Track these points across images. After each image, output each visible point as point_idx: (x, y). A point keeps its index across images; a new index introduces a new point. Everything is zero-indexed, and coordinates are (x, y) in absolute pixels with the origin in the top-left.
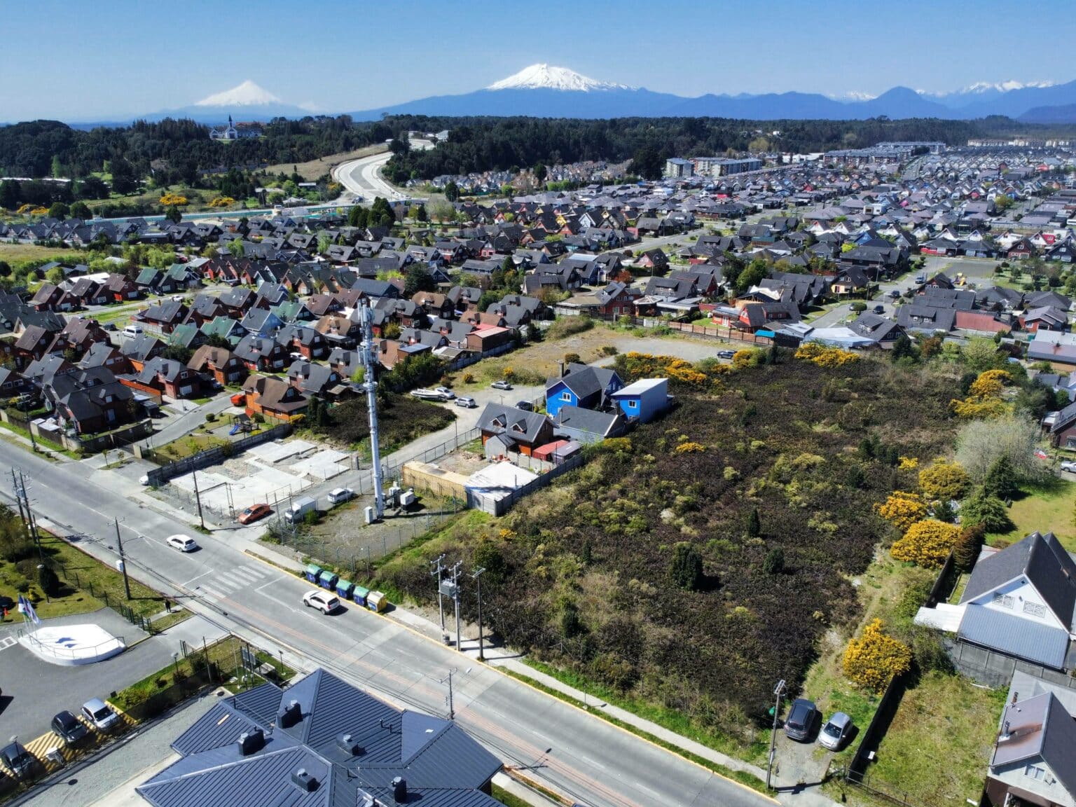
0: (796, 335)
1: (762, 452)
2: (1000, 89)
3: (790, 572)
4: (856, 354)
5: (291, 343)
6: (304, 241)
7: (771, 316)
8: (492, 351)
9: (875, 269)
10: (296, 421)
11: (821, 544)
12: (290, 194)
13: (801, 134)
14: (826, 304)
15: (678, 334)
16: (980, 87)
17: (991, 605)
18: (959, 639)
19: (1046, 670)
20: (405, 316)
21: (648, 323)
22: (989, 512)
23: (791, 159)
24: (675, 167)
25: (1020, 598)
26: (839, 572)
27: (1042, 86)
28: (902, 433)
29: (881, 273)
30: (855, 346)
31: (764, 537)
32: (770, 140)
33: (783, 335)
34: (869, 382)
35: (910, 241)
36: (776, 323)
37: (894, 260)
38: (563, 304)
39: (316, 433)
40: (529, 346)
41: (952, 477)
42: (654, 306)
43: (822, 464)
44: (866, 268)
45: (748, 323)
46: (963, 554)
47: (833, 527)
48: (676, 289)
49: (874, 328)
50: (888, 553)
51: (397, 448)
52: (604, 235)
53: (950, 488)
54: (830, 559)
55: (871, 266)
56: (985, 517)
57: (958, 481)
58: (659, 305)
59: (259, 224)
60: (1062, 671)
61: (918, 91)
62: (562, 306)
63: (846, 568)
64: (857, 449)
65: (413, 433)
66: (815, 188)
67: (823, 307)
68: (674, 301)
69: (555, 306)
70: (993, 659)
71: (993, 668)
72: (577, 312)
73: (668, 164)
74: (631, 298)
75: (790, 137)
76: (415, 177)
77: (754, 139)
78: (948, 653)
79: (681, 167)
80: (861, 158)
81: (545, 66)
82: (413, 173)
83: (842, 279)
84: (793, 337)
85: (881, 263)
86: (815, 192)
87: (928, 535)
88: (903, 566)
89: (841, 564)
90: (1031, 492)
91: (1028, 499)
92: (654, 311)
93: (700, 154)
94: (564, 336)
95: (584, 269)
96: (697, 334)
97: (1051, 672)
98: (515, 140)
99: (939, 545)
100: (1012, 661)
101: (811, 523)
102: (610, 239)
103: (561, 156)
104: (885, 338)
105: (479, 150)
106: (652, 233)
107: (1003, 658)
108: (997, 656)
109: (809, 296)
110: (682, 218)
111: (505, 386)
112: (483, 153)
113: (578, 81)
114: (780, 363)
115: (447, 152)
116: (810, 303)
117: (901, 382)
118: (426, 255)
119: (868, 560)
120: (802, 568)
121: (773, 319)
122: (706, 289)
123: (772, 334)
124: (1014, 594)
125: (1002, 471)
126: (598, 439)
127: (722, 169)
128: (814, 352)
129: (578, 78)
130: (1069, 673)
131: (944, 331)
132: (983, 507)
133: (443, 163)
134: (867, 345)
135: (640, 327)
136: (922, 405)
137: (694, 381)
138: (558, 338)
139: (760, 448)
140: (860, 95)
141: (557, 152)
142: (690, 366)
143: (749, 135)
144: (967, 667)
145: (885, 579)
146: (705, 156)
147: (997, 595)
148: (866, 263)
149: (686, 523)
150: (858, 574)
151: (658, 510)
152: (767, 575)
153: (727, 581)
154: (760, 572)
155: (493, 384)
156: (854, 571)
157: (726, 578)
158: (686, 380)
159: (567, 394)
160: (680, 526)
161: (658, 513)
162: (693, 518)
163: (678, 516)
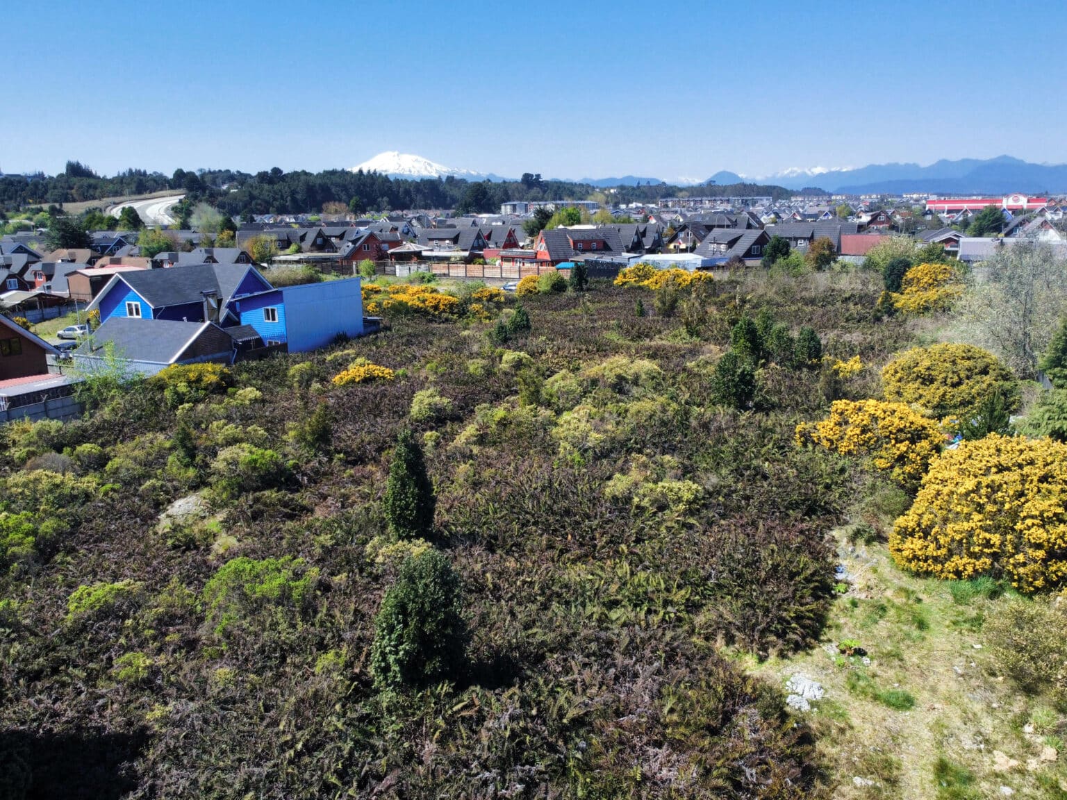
0: (617, 261)
2: (809, 173)
4: (709, 274)
7: (580, 245)
11: (648, 547)
13: (637, 192)
16: (792, 172)
21: (403, 270)
23: (627, 207)
26: (719, 644)
27: (844, 170)
30: (706, 267)
31: (441, 541)
33: (596, 262)
36: (588, 254)
38: (282, 258)
42: (418, 254)
45: (547, 258)
47: (687, 489)
48: (455, 241)
49: (731, 244)
50: (881, 556)
54: (679, 596)
61: (740, 176)
63: (747, 626)
68: (451, 251)
69: (271, 262)
72: (300, 267)
73: (502, 206)
74: (385, 246)
75: (626, 194)
77: (592, 195)
79: (513, 205)
81: (396, 153)
84: (612, 263)
88: (959, 599)
89: (725, 609)
92: (417, 258)
93: (536, 199)
95: (341, 237)
98: (337, 185)
101: (618, 485)
104: (749, 255)
105: (293, 193)
109: (639, 244)
111: (79, 332)
112: (299, 197)
113: (429, 168)
114: (590, 288)
115: (256, 193)
119: (824, 589)
120: (563, 646)
121: (584, 252)
122: (502, 245)
126: (153, 368)
128: (643, 273)
129: (429, 164)
133: (250, 203)
134: (723, 263)
140: (690, 180)
141: (386, 199)
142: (435, 291)
143: (587, 192)
145: (909, 659)
149: (228, 525)
150: (797, 647)
151: (162, 497)
152: (386, 697)
153: (173, 756)
154: (362, 689)
155: (61, 332)
156: (781, 635)
157: (171, 737)
158: (421, 305)
159: (133, 303)
160: (210, 536)
161: (158, 506)
162: (260, 506)
163: (214, 506)
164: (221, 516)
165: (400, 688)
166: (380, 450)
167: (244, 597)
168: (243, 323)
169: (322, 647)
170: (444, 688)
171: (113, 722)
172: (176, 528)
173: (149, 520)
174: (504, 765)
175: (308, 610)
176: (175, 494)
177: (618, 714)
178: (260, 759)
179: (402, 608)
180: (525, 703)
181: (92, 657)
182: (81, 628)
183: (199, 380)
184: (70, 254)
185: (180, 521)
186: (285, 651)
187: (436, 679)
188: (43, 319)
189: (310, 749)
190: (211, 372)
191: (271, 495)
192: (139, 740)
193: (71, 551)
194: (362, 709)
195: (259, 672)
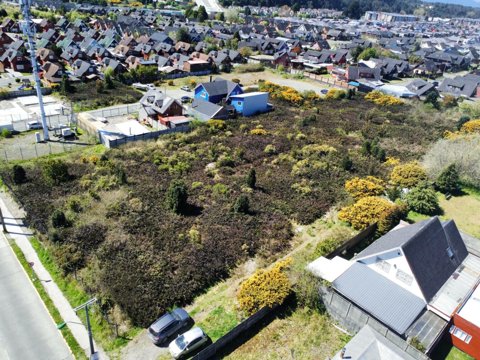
0: (371, 86)
1: (302, 141)
3: (253, 213)
4: (403, 100)
5: (94, 55)
6: (152, 19)
7: (362, 75)
8: (197, 73)
9: (444, 65)
10: (53, 87)
12: (169, 4)
13: (444, 9)
14: (405, 77)
15: (307, 79)
17: (373, 267)
18: (332, 288)
19: (389, 332)
20: (166, 52)
21: (293, 72)
22: (424, 199)
23: (433, 19)
24: (369, 15)
25: (395, 266)
26: (292, 220)
28: (400, 145)
29: (448, 68)
30: (405, 97)
31: (255, 188)
32: (426, 10)
33: (363, 85)
34: (401, 116)
35: (475, 56)
36: (364, 79)
37: (458, 62)
38: (253, 57)
39: (61, 94)
40: (220, 74)
41: (413, 173)
42: (302, 64)
43: (334, 153)
44: (440, 64)
45: (347, 77)
46: (384, 224)
47: (307, 190)
48: (319, 57)
49: (420, 88)
50: (336, 214)
51: (96, 108)
52: (305, 34)
53: (409, 180)
54: (290, 210)
55: (443, 63)
56: (420, 202)
57: (416, 176)
58: (304, 64)
59: (140, 12)
60: (403, 337)
62: (252, 58)
64: (361, 147)
65: (111, 102)
66: (438, 31)
67: (403, 79)
68: (315, 63)
69: (249, 58)
70: (352, 311)
71: (352, 318)
72: (259, 62)
73: (366, 13)
74: (290, 58)
75: (438, 10)
76: (235, 5)
77: (418, 9)
78: (323, 297)
79: (371, 15)
80: (472, 22)
82: (233, 2)
83: (421, 66)
84: (369, 87)
85: (449, 62)
86: (437, 32)
87: (367, 206)
89: (297, 215)
90: (470, 193)
91: (465, 197)
92: (301, 66)
93: (384, 11)
94: (243, 72)
95: (278, 44)
96: (317, 80)
97: (393, 334)
99: (373, 215)
100: (366, 316)
101: (295, 186)
102: (308, 37)
103: (312, 4)
104: (424, 94)
106: (334, 38)
107: (359, 312)
108: (356, 309)
109: (395, 71)
110: (354, 33)
111: (187, 89)
114: (353, 99)
116: (395, 75)
117: (421, 118)
118: (204, 30)
119: (319, 216)
120: (265, 212)
121: (363, 77)
122: (338, 61)
123: (358, 85)
124: (391, 261)
125: (448, 174)
126: (207, 118)
127: (392, 18)
128: (377, 96)
130: (409, 339)
131: (465, 96)
132: (420, 194)
134: (411, 96)
135: (288, 74)
136: (426, 132)
137: (294, 100)
138: (239, 73)
139: (302, 138)
142: (296, 92)
143: (416, 6)
144: (334, 311)
145: (322, 231)
146: (386, 12)
147: (378, 259)
148: (441, 61)
149: (218, 173)
150: (304, 224)
151: (207, 162)
152: (236, 212)
153: (206, 212)
154: (233, 210)
155: (182, 87)
156: (303, 221)
157: (206, 209)
158: (289, 99)
159: (204, 92)
160: (215, 174)
161: (206, 164)
162: (225, 170)
163: (217, 167)
164: (217, 170)
165: (238, 212)
166: (254, 160)
167: (219, 191)
168: (232, 104)
169: (229, 202)
170: (243, 213)
171: (198, 205)
172: (209, 171)
173: (204, 167)
174: (247, 225)
175: (228, 196)
176: (209, 162)
177: (267, 224)
178: (217, 215)
179: (240, 201)
180: (254, 219)
181: (196, 194)
182: (194, 189)
183: (218, 126)
184: (184, 45)
185: (210, 169)
186: (223, 201)
187: (243, 212)
188: (176, 78)
189: (224, 216)
190: (221, 123)
191: (228, 168)
192: (202, 208)
193: (191, 172)
194: (232, 213)
195: (219, 204)
